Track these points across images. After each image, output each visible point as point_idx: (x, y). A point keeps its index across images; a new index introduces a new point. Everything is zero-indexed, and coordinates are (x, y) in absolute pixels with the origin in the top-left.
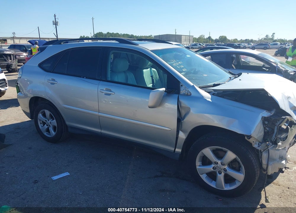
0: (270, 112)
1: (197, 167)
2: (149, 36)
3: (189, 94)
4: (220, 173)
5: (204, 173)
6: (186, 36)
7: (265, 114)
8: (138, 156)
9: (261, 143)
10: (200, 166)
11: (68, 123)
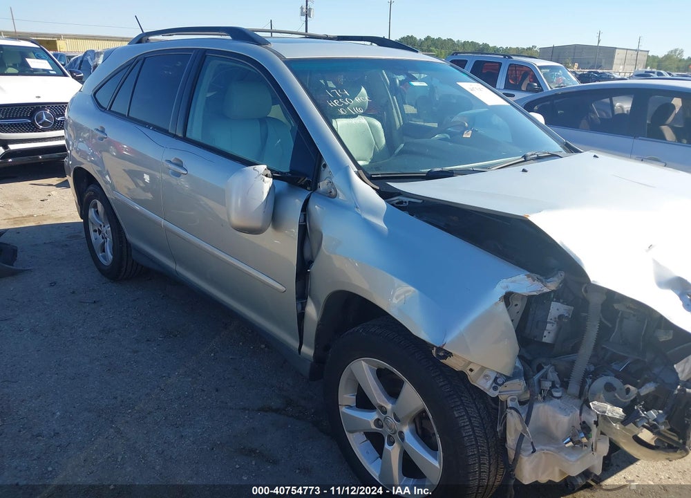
0: (542, 282)
1: (343, 409)
2: (529, 49)
3: (333, 193)
4: (391, 443)
5: (360, 431)
6: (627, 49)
7: (524, 284)
8: (263, 346)
9: (508, 378)
10: (349, 407)
11: (128, 237)
